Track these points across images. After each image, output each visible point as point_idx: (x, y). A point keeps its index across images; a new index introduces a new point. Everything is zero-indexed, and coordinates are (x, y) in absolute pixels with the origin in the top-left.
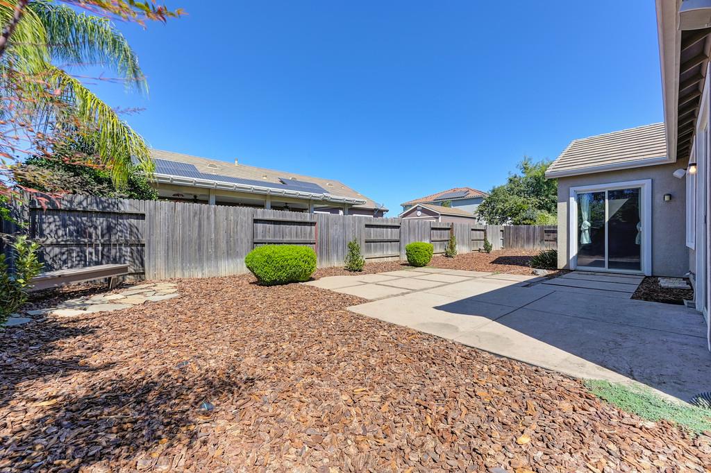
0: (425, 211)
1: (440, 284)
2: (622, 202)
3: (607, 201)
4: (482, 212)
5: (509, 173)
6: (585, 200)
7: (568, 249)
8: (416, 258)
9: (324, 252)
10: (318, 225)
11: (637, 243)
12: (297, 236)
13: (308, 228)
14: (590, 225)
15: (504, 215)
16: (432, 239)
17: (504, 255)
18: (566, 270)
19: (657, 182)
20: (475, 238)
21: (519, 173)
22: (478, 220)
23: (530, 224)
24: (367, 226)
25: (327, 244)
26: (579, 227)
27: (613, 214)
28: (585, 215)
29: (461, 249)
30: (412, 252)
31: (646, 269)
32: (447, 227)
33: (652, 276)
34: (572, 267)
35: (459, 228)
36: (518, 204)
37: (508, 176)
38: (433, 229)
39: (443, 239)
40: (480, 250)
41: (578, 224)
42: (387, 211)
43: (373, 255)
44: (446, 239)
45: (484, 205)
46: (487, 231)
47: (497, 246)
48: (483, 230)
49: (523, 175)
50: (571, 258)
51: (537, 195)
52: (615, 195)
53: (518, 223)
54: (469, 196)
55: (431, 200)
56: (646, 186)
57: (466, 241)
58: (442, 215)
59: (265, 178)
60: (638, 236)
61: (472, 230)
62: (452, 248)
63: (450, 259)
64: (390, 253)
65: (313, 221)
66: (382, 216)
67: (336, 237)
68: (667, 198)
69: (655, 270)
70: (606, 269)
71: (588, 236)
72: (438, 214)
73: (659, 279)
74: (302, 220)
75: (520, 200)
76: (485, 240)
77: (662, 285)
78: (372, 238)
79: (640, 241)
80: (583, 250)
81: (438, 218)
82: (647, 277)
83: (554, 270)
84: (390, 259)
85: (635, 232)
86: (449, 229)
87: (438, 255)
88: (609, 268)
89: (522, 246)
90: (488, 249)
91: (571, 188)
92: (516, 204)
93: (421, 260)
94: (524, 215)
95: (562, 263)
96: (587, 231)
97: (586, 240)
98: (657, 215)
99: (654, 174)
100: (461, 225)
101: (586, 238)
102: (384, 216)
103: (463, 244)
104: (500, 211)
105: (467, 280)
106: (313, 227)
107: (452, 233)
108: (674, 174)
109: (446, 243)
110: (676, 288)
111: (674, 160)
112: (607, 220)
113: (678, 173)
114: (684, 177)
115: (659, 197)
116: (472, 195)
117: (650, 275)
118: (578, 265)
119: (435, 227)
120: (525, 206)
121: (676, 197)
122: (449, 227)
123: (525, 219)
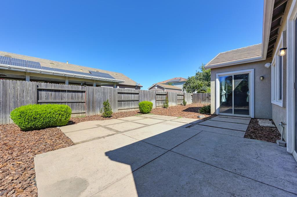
0: (159, 87)
1: (144, 125)
2: (240, 81)
3: (233, 80)
4: (184, 87)
5: (196, 71)
6: (223, 80)
7: (215, 104)
8: (143, 110)
9: (91, 107)
10: (87, 92)
11: (247, 101)
12: (72, 98)
13: (80, 94)
14: (225, 92)
15: (194, 89)
16: (157, 99)
17: (191, 107)
18: (215, 115)
19: (256, 70)
20: (179, 99)
21: (200, 71)
22: (183, 91)
23: (204, 93)
24: (119, 93)
25: (93, 103)
26: (221, 94)
27: (236, 87)
28: (223, 88)
29: (171, 104)
30: (141, 106)
31: (252, 115)
32: (164, 94)
33: (255, 118)
34: (217, 114)
35: (171, 94)
36: (199, 84)
37: (196, 72)
38: (157, 95)
39: (163, 99)
40: (181, 104)
41: (220, 92)
42: (142, 87)
43: (123, 108)
44: (164, 99)
45: (186, 84)
46: (185, 96)
47: (189, 102)
48: (183, 95)
49: (202, 72)
50: (217, 109)
51: (208, 80)
52: (237, 77)
53: (199, 92)
54: (181, 81)
55: (165, 82)
56: (251, 72)
57: (175, 100)
58: (166, 88)
59: (81, 70)
60: (248, 97)
61: (178, 95)
62: (167, 103)
63: (165, 109)
64: (133, 107)
65: (83, 90)
66: (140, 89)
67: (99, 99)
68: (261, 78)
69: (256, 115)
70: (233, 114)
71: (225, 98)
72: (164, 88)
73: (258, 120)
74: (76, 90)
75: (200, 82)
76: (184, 100)
77: (261, 125)
78: (123, 99)
79: (249, 100)
80: (222, 104)
81: (164, 90)
82: (252, 119)
83: (209, 115)
84: (133, 110)
85: (246, 96)
86: (166, 95)
87: (160, 107)
88: (234, 114)
89: (200, 102)
90: (185, 104)
91: (217, 74)
92: (198, 84)
93: (145, 110)
94: (201, 89)
95: (213, 112)
96: (224, 96)
97: (224, 100)
98: (257, 87)
99: (255, 66)
100: (172, 93)
101: (224, 99)
102: (141, 89)
103: (173, 101)
104: (192, 87)
105: (162, 122)
106: (84, 94)
107: (167, 97)
108: (265, 65)
109: (164, 101)
110: (267, 127)
111: (265, 59)
112: (233, 90)
113: (267, 65)
114: (270, 67)
115: (257, 78)
116: (182, 80)
117: (254, 118)
118: (220, 113)
119: (159, 94)
120: (202, 85)
121: (266, 78)
122: (166, 94)
123: (201, 91)
